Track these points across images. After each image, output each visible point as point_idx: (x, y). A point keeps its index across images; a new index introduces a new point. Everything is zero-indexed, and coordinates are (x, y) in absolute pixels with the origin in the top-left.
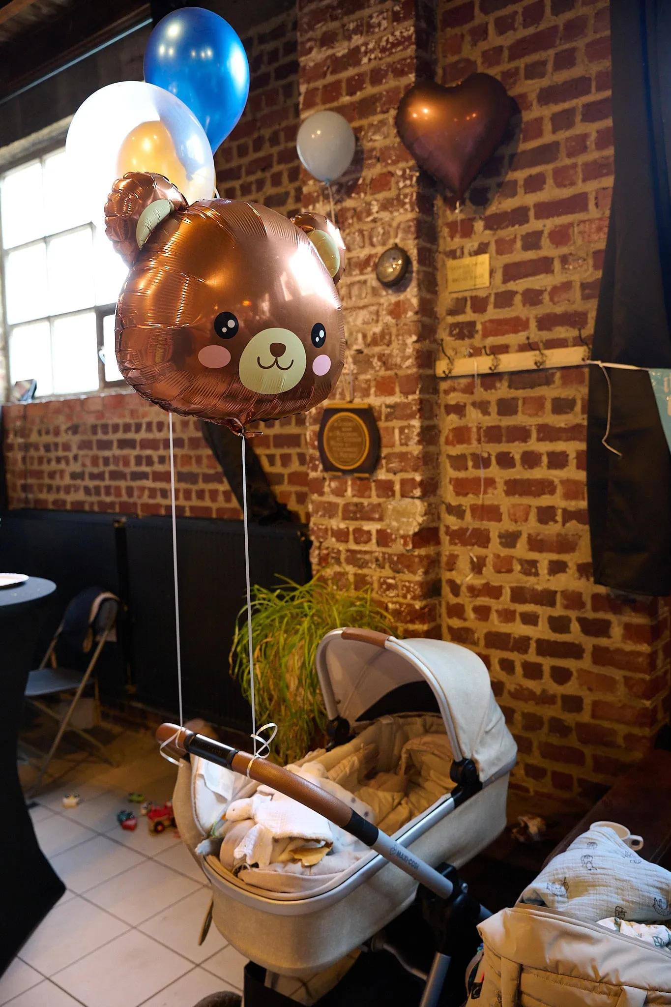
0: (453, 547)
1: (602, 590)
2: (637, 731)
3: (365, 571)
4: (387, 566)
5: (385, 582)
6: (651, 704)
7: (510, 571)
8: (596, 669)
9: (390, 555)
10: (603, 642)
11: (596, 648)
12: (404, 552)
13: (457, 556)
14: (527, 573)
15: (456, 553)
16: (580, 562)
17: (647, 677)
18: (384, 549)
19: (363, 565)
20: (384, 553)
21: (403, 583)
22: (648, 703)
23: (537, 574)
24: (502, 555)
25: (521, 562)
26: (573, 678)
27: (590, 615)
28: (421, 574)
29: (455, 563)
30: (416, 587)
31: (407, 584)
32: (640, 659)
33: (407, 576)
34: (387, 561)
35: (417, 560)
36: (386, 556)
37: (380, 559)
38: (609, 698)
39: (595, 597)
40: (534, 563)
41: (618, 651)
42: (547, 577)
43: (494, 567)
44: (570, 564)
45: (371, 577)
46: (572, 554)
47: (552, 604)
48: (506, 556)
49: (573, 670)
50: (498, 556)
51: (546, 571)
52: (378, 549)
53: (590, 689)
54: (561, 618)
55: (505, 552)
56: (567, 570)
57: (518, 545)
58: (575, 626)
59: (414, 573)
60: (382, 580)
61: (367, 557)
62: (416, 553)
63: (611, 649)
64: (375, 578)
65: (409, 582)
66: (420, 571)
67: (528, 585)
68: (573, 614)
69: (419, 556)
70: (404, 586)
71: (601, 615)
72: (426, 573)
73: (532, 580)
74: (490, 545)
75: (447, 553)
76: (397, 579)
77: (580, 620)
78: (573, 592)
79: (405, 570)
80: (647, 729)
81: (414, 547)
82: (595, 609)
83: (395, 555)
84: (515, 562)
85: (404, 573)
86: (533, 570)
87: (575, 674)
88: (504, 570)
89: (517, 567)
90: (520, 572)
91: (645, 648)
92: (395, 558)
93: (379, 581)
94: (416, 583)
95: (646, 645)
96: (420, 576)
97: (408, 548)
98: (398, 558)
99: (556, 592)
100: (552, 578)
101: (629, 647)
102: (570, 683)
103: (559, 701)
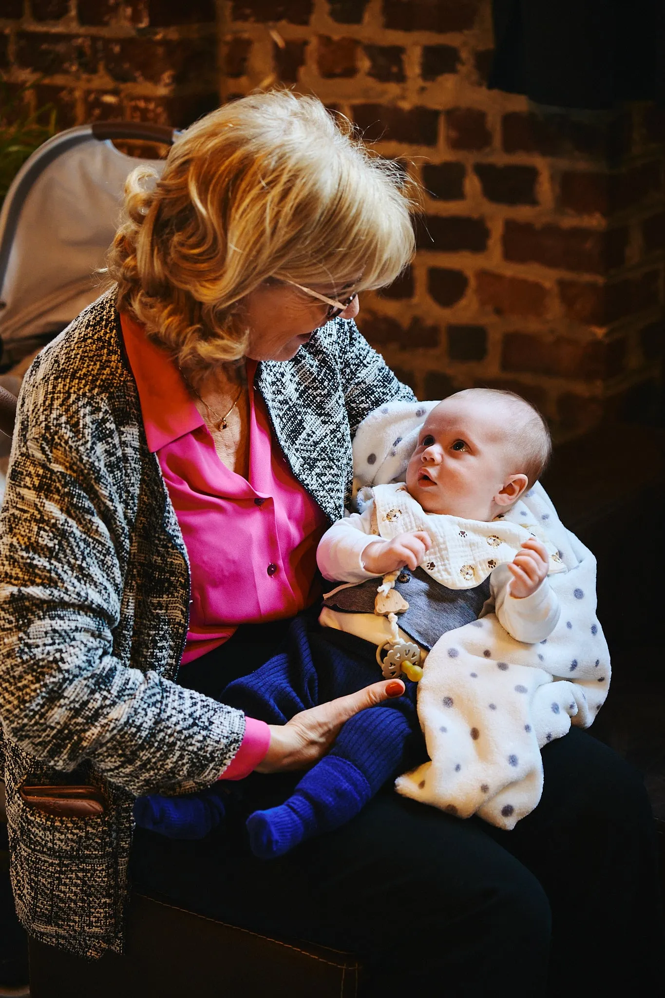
0: (239, 25)
1: (520, 104)
2: (580, 389)
3: (59, 80)
4: (101, 67)
5: (98, 103)
6: (607, 335)
7: (350, 72)
8: (511, 270)
9: (108, 41)
10: (523, 213)
11: (511, 227)
12: (133, 33)
13: (248, 43)
14: (381, 74)
15: (246, 36)
16: (481, 48)
17: (600, 280)
18: (93, 30)
19: (54, 66)
20: (94, 39)
21: (133, 103)
22: (600, 332)
23: (401, 78)
24: (336, 37)
25: (374, 51)
26: (470, 292)
27: (499, 158)
28: (167, 81)
29: (244, 60)
30: (160, 110)
31: (142, 104)
32: (589, 245)
33: (144, 87)
34: (100, 55)
35: (160, 50)
36: (100, 45)
37: (88, 51)
38: (532, 326)
39: (509, 120)
40: (395, 54)
41: (551, 230)
42: (420, 83)
43: (321, 64)
44: (464, 55)
45: (71, 91)
46: (466, 32)
47: (430, 140)
48: (344, 39)
49: (469, 274)
50: (326, 41)
51: (417, 70)
52: (82, 30)
53: (499, 311)
54: (447, 166)
55: (339, 32)
56: (459, 67)
57: (367, 17)
58: (472, 184)
59: (154, 78)
60: (92, 97)
61: (61, 48)
62: (159, 37)
63: (538, 226)
64: (78, 94)
65: (147, 99)
66: (166, 77)
67: (384, 101)
68: (469, 159)
69: (165, 42)
70: (136, 108)
71: (520, 159)
72: (178, 80)
73: (393, 89)
74: (313, 18)
75: (229, 38)
76: (123, 95)
77: (482, 171)
78: (469, 110)
79: (137, 74)
80: (599, 383)
81: (153, 24)
82: (509, 147)
83: (118, 41)
84: (360, 53)
85: (134, 80)
86: (395, 69)
87: (473, 283)
88: (338, 71)
89: (365, 64)
90: (370, 74)
91: (595, 221)
92: (117, 49)
93: (85, 99)
94: (164, 101)
95: (598, 215)
96: (166, 85)
97: (142, 25)
98: (122, 49)
99: (436, 114)
100: (428, 84)
101: (569, 221)
102: (463, 302)
103: (443, 339)
